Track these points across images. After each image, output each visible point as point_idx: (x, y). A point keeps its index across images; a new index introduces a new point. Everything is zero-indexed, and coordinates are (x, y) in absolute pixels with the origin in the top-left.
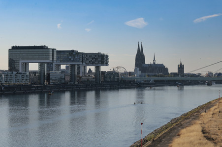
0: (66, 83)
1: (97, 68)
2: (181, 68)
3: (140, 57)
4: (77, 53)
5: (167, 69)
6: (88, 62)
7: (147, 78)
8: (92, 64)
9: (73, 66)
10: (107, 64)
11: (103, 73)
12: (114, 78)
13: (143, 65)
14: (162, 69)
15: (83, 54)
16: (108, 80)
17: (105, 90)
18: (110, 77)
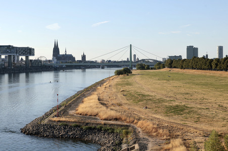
0: (5, 68)
1: (27, 57)
2: (84, 57)
3: (56, 50)
4: (13, 47)
5: (74, 58)
6: (20, 53)
7: (61, 64)
8: (23, 54)
9: (10, 56)
10: (33, 55)
11: (31, 61)
12: (38, 64)
13: (58, 55)
14: (71, 57)
15: (17, 48)
16: (34, 65)
17: (32, 72)
18: (35, 63)
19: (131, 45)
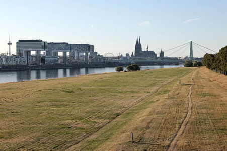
0: (59, 64)
1: (86, 54)
2: (162, 54)
3: (138, 46)
6: (80, 50)
9: (65, 53)
13: (140, 52)
15: (71, 45)
16: (95, 62)
18: (97, 60)
19: (191, 42)
